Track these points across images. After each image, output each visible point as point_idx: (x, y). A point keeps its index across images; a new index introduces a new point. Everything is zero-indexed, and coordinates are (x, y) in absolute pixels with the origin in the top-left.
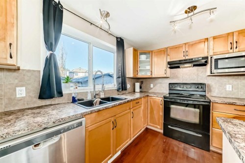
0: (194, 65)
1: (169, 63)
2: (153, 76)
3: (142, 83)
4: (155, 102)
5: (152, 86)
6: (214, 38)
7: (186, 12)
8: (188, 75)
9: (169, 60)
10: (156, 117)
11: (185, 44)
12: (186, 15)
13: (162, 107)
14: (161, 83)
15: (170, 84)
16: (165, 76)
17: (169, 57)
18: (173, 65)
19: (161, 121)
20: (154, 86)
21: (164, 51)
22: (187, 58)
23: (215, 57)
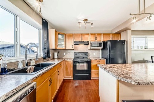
0: (84, 44)
1: (74, 42)
2: (66, 49)
3: (59, 52)
4: (68, 63)
5: (64, 54)
6: (91, 34)
7: (84, 20)
8: (82, 48)
9: (74, 41)
10: (69, 71)
11: (81, 34)
12: (84, 22)
13: (72, 65)
14: (69, 53)
15: (74, 53)
16: (72, 49)
17: (74, 39)
18: (76, 43)
19: (72, 73)
20: (66, 54)
21: (72, 36)
22: (82, 41)
23: (92, 42)
